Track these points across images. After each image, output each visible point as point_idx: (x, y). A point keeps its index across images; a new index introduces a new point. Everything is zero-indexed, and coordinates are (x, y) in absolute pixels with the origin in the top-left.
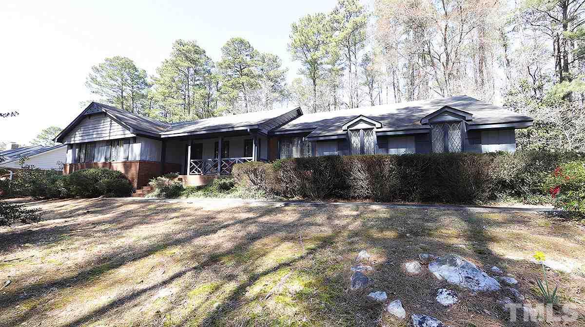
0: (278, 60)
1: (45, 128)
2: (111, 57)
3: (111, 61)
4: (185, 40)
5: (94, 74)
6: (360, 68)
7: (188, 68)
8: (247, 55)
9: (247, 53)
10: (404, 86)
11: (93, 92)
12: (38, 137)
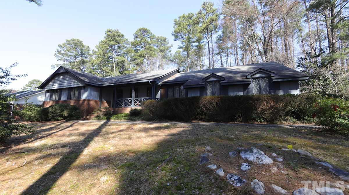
0: (167, 40)
1: (30, 81)
2: (70, 39)
3: (69, 41)
4: (113, 29)
5: (59, 49)
6: (215, 44)
7: (114, 45)
8: (148, 38)
9: (148, 37)
10: (241, 55)
11: (59, 60)
12: (26, 86)
